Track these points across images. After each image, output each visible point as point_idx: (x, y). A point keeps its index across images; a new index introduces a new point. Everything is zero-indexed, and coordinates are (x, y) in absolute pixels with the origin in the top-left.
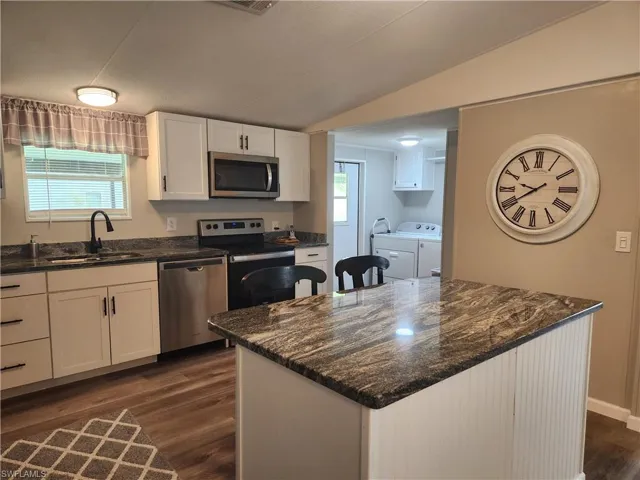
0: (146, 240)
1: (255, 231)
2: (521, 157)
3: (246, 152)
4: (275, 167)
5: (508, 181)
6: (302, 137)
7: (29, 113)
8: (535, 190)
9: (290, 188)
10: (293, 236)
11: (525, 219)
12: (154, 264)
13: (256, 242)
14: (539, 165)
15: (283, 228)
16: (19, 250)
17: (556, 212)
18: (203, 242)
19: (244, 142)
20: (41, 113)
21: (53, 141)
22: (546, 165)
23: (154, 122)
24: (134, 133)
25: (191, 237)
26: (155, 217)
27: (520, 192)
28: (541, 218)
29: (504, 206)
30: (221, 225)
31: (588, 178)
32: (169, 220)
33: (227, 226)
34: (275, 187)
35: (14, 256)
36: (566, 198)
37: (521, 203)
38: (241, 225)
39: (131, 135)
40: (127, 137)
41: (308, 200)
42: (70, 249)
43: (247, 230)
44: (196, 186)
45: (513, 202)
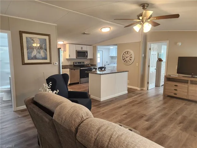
0: (65, 65)
1: (83, 64)
2: (125, 52)
3: (82, 50)
4: (87, 52)
5: (124, 56)
6: (92, 47)
8: (127, 57)
9: (90, 56)
10: (90, 65)
11: (126, 62)
12: (69, 69)
13: (83, 66)
14: (127, 54)
15: (88, 64)
17: (130, 60)
18: (74, 66)
19: (82, 48)
22: (128, 54)
24: (64, 47)
25: (72, 65)
26: (67, 61)
27: (125, 57)
28: (128, 61)
29: (123, 59)
31: (133, 56)
33: (78, 63)
34: (87, 56)
36: (131, 58)
37: (126, 59)
38: (81, 63)
41: (92, 58)
43: (82, 64)
44: (74, 56)
45: (124, 59)
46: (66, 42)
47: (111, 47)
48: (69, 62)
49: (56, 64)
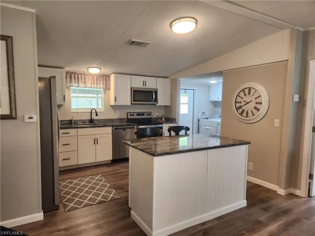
0: (109, 119)
1: (149, 117)
2: (243, 90)
3: (145, 87)
4: (156, 93)
5: (239, 99)
6: (168, 80)
7: (73, 76)
8: (248, 103)
9: (162, 100)
10: (163, 119)
11: (244, 114)
12: (110, 128)
13: (149, 121)
14: (249, 93)
15: (160, 116)
16: (68, 122)
17: (255, 111)
18: (129, 120)
19: (144, 83)
20: (76, 76)
21: (80, 85)
22: (252, 94)
23: (112, 77)
24: (106, 81)
25: (124, 119)
26: (112, 111)
27: (243, 103)
28: (250, 114)
29: (238, 109)
30: (135, 114)
31: (265, 99)
32: (117, 112)
33: (138, 115)
34: (156, 100)
35: (67, 124)
36: (258, 106)
37: (243, 108)
38: (143, 115)
39: (105, 82)
40: (103, 83)
41: (169, 104)
42: (84, 122)
43: (146, 116)
44: (127, 100)
45: (241, 107)
47: (213, 81)
49: (31, 120)
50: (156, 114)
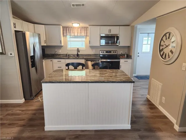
0: (88, 55)
1: (115, 53)
3: (110, 34)
5: (162, 43)
7: (67, 29)
8: (167, 46)
11: (164, 56)
12: (84, 60)
14: (169, 38)
15: (124, 53)
16: (66, 55)
19: (110, 31)
20: (69, 29)
21: (71, 34)
24: (86, 31)
25: (98, 54)
26: (90, 50)
29: (160, 51)
30: (105, 52)
32: (93, 50)
33: (106, 52)
35: (65, 56)
36: (173, 49)
37: (164, 50)
38: (110, 52)
39: (85, 31)
40: (84, 32)
41: (129, 45)
42: (74, 55)
46: (82, 25)
48: (94, 50)
49: (11, 55)
50: (120, 52)
